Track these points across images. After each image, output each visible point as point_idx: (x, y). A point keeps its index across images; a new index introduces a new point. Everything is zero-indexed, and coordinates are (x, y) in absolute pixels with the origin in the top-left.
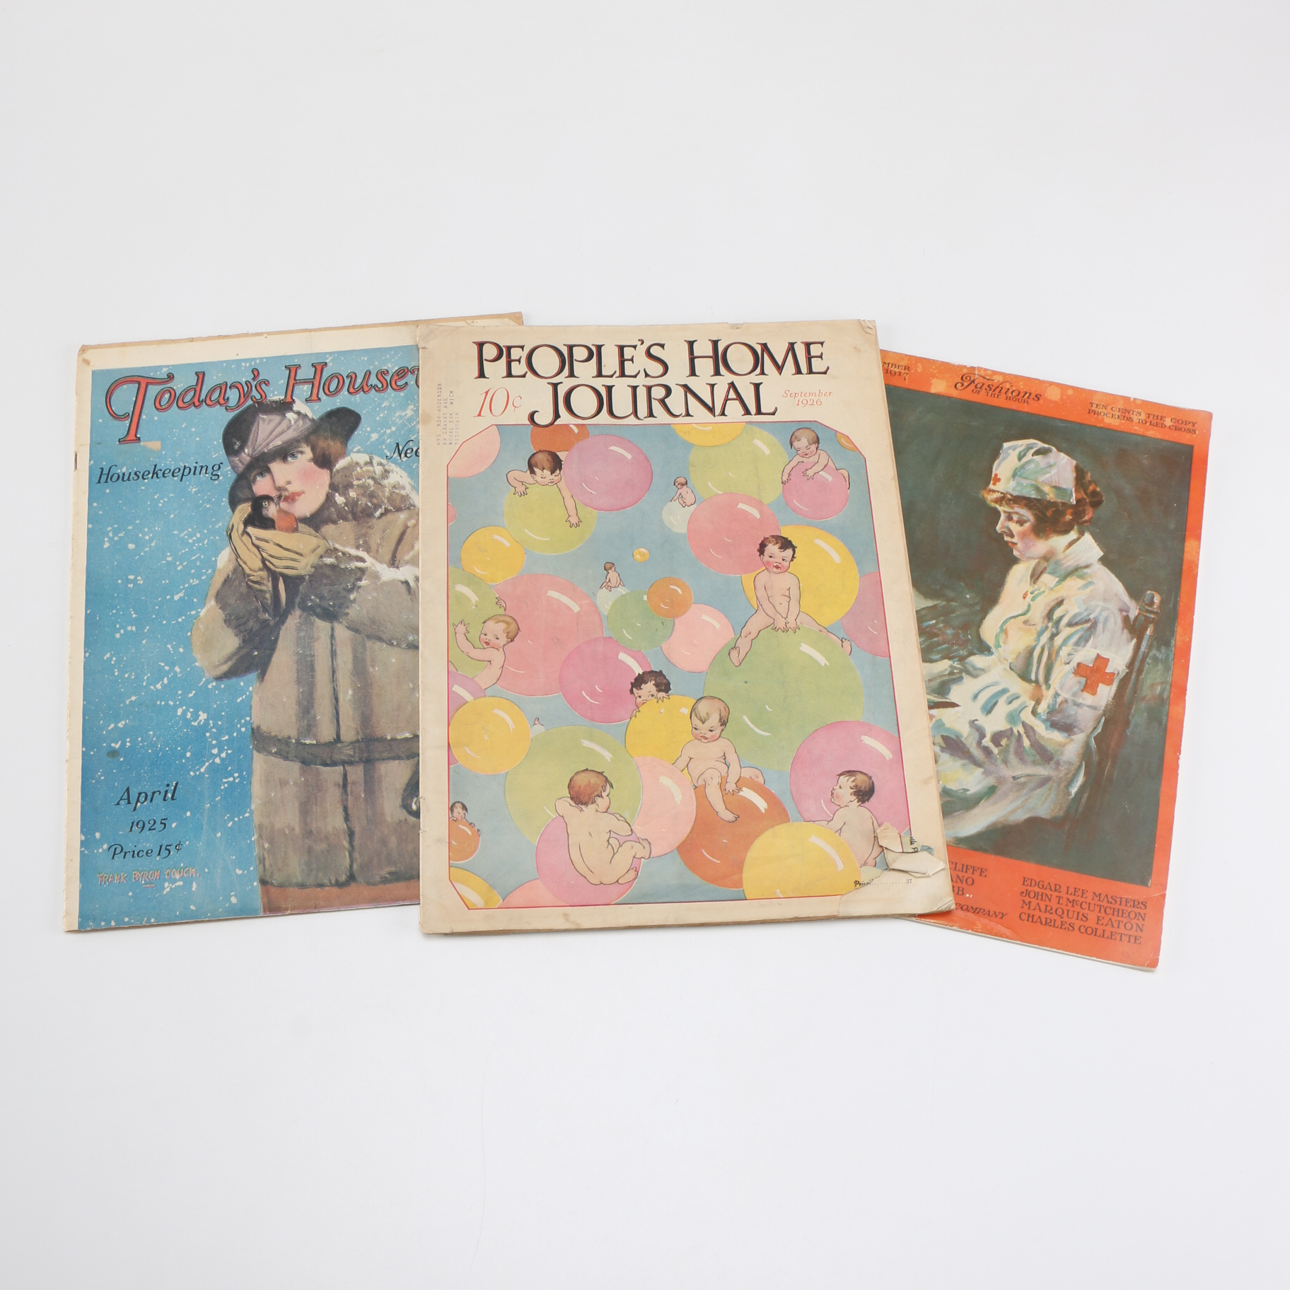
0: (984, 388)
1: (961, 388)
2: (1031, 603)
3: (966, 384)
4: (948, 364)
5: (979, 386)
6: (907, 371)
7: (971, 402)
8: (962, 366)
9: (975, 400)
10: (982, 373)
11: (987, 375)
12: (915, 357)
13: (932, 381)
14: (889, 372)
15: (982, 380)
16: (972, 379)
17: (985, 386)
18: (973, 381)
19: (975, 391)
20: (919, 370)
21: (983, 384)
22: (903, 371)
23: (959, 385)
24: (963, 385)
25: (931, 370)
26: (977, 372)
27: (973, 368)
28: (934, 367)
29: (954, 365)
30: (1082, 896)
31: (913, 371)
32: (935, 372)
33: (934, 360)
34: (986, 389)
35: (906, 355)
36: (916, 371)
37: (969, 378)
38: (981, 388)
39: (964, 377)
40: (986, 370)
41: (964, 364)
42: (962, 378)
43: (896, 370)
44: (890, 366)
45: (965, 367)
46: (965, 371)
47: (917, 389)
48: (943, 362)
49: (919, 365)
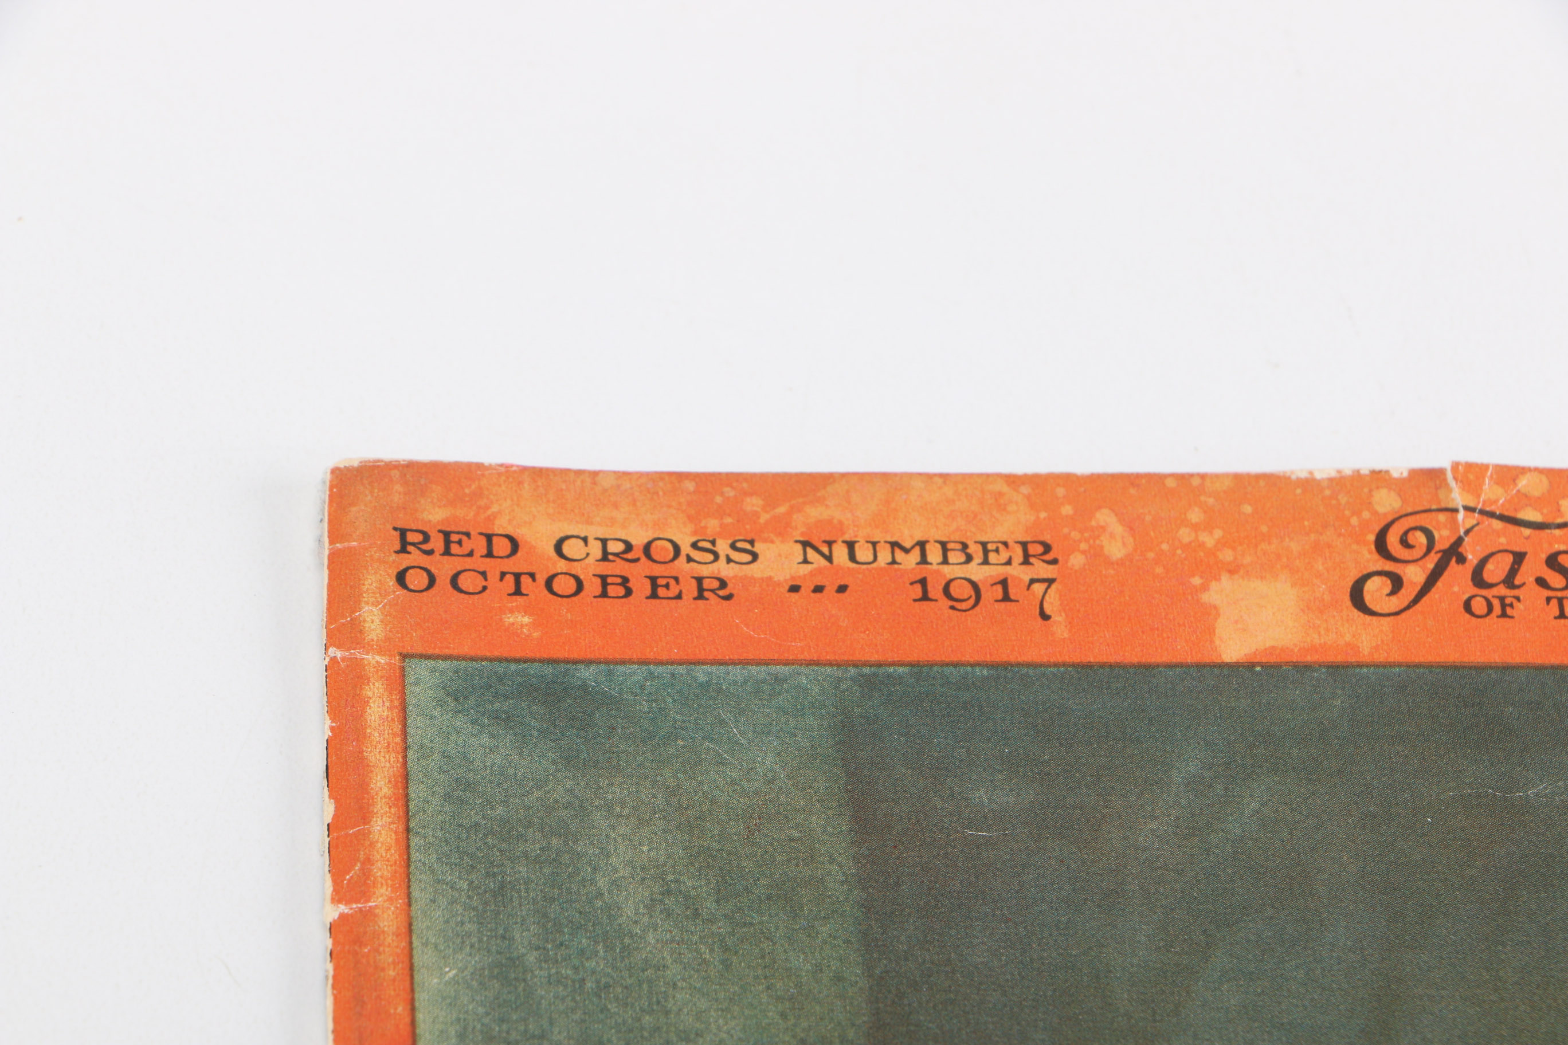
0: (1527, 574)
1: (1395, 603)
3: (1415, 575)
4: (1273, 482)
5: (1495, 571)
6: (1042, 570)
7: (1480, 668)
8: (1357, 475)
9: (1496, 658)
10: (1492, 494)
11: (1525, 499)
12: (1068, 480)
13: (1205, 598)
14: (935, 590)
15: (1504, 537)
16: (1443, 538)
17: (1533, 568)
18: (1454, 553)
19: (1479, 606)
20: (1116, 549)
21: (1519, 558)
22: (1019, 573)
23: (1376, 590)
24: (1397, 583)
25: (1185, 535)
26: (1458, 497)
27: (1433, 477)
28: (1195, 516)
29: (1309, 484)
31: (1077, 561)
32: (1209, 540)
33: (1183, 479)
34: (1541, 582)
35: (1012, 480)
36: (1096, 554)
37: (1421, 539)
38: (1509, 581)
39: (1393, 539)
40: (1508, 475)
41: (1366, 462)
42: (1381, 546)
43: (976, 572)
44: (934, 555)
45: (1379, 478)
46: (1387, 503)
47: (1131, 655)
48: (1240, 480)
49: (1105, 517)
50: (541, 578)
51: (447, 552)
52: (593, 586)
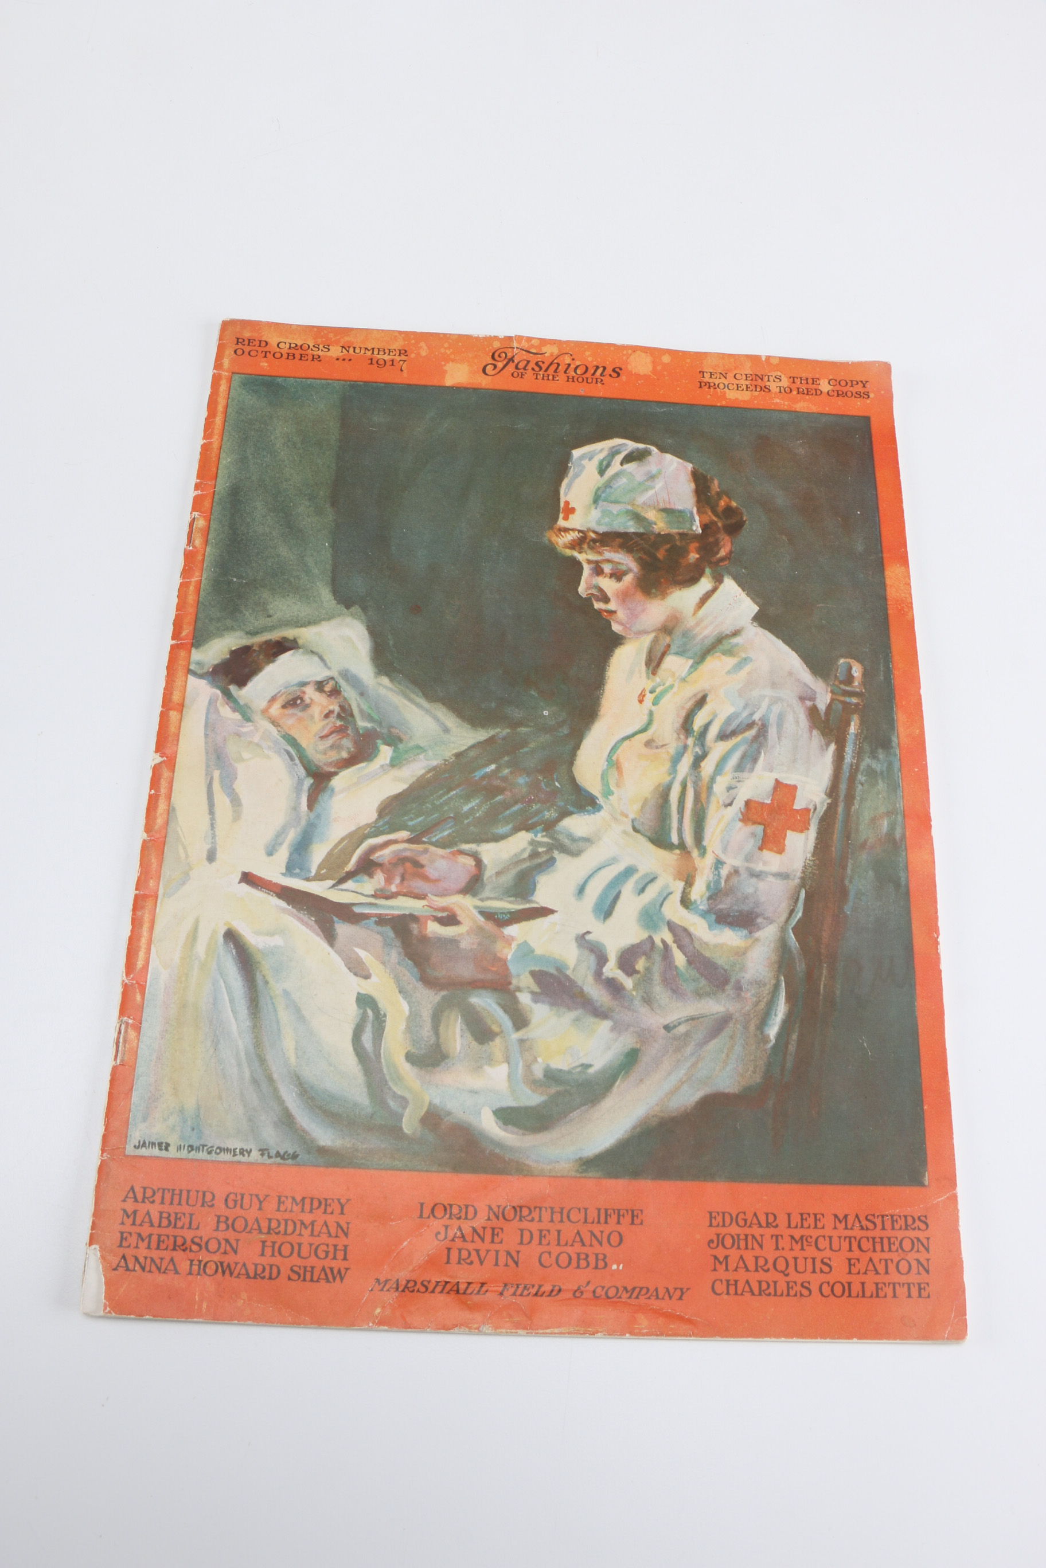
0: (529, 367)
1: (494, 372)
2: (653, 708)
3: (500, 365)
4: (468, 337)
5: (521, 365)
6: (403, 357)
7: (512, 392)
8: (490, 337)
9: (517, 389)
10: (525, 345)
11: (533, 346)
12: (414, 333)
13: (445, 368)
14: (374, 362)
15: (525, 356)
16: (509, 355)
17: (532, 365)
18: (512, 360)
19: (515, 374)
20: (423, 353)
21: (528, 362)
22: (397, 358)
23: (489, 368)
24: (495, 367)
25: (442, 350)
26: (515, 345)
27: (509, 339)
28: (446, 345)
29: (477, 338)
30: (816, 1227)
31: (413, 356)
32: (448, 352)
33: (445, 335)
34: (533, 369)
35: (400, 332)
36: (418, 355)
37: (504, 355)
38: (524, 368)
39: (496, 355)
40: (529, 339)
41: (493, 334)
42: (493, 357)
43: (386, 357)
44: (376, 352)
45: (496, 338)
46: (497, 345)
47: (422, 382)
48: (460, 336)
49: (423, 344)
50: (272, 353)
51: (249, 345)
52: (285, 356)
